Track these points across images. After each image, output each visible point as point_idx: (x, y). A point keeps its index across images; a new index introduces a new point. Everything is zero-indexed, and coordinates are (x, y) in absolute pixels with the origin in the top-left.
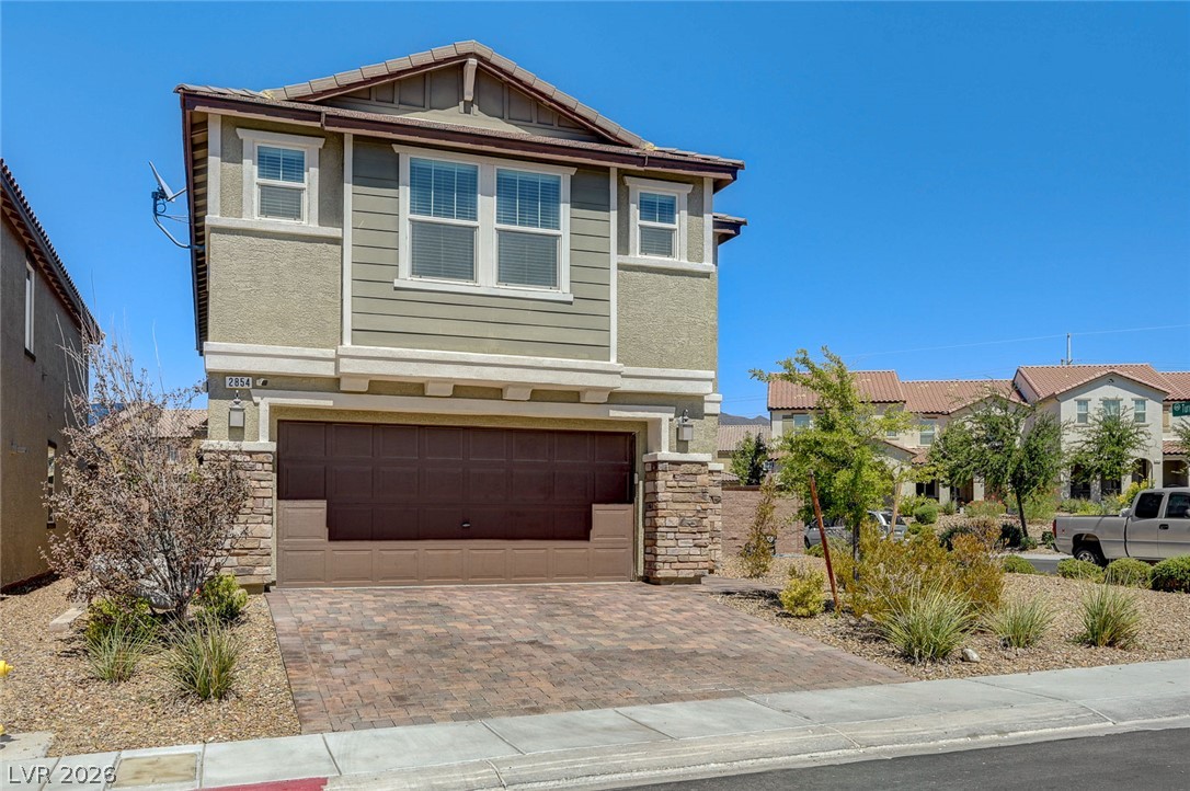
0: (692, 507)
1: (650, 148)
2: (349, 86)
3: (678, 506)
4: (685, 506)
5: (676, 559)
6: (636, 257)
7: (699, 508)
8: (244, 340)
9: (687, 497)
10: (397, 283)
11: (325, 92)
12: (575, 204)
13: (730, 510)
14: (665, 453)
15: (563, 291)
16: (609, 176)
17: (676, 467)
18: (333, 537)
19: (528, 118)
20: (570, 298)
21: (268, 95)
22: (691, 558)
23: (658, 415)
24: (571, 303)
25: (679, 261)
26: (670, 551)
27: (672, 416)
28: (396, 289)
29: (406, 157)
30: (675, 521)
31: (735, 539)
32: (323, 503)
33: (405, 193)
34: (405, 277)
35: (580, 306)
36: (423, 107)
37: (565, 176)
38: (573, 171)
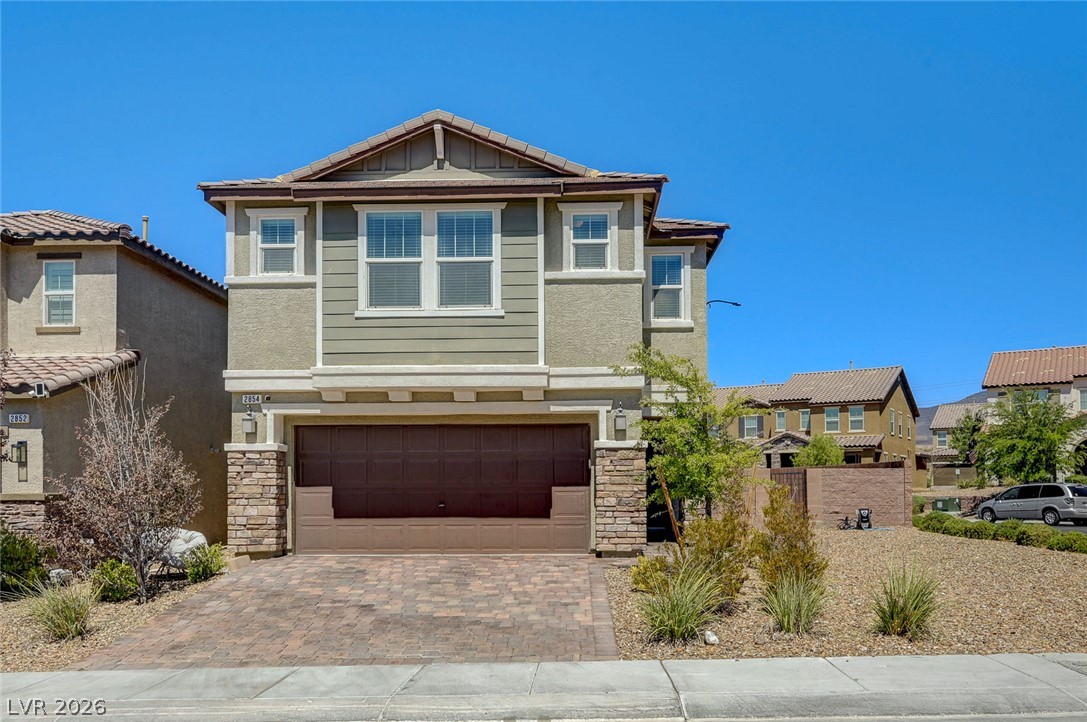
0: (630, 488)
1: (594, 175)
2: (340, 163)
3: (615, 488)
4: (622, 488)
5: (614, 535)
6: (570, 271)
7: (635, 489)
8: (251, 367)
9: (625, 480)
10: (358, 314)
11: (322, 171)
12: (505, 232)
13: (832, 486)
14: (603, 441)
15: (496, 308)
16: (536, 205)
17: (613, 453)
18: (337, 516)
19: (492, 165)
20: (502, 313)
21: (280, 180)
22: (629, 534)
23: (596, 408)
24: (503, 317)
25: (611, 270)
26: (608, 527)
27: (610, 408)
28: (357, 319)
29: (363, 213)
30: (613, 501)
31: (837, 513)
32: (330, 489)
33: (362, 242)
34: (363, 309)
35: (511, 319)
36: (404, 170)
37: (495, 211)
38: (503, 205)
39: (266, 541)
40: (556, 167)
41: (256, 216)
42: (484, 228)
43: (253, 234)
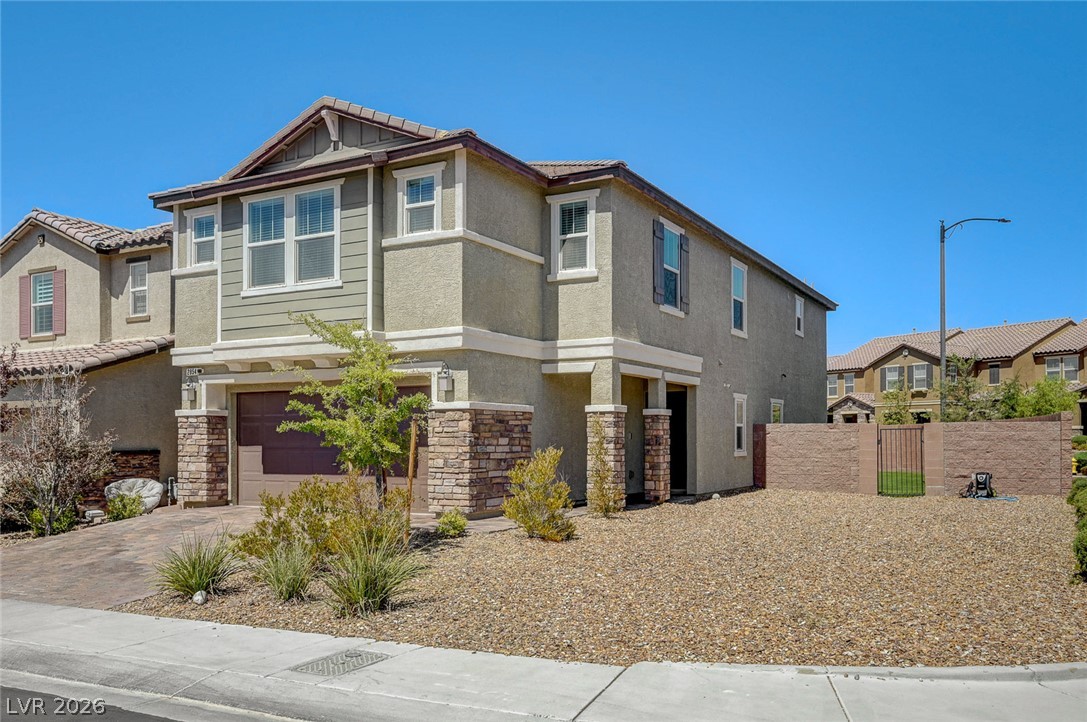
0: (454, 450)
1: (442, 134)
2: (259, 158)
3: (443, 449)
4: (448, 449)
5: (442, 496)
6: (404, 236)
7: (460, 451)
8: (188, 345)
9: (451, 441)
10: (243, 294)
11: (247, 167)
12: (344, 207)
14: (437, 403)
15: (336, 280)
16: (367, 178)
17: (442, 414)
18: (265, 472)
19: (373, 140)
20: (340, 284)
21: (219, 182)
22: (455, 496)
23: (429, 370)
24: (342, 287)
25: (437, 232)
26: (437, 489)
27: (439, 369)
28: (243, 298)
29: (246, 202)
30: (440, 462)
32: (260, 448)
33: (246, 228)
34: (246, 289)
35: (346, 290)
36: (310, 156)
37: (336, 187)
38: (342, 181)
39: (201, 493)
40: (412, 133)
41: (191, 215)
42: (328, 206)
43: (189, 230)
